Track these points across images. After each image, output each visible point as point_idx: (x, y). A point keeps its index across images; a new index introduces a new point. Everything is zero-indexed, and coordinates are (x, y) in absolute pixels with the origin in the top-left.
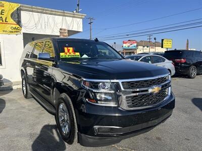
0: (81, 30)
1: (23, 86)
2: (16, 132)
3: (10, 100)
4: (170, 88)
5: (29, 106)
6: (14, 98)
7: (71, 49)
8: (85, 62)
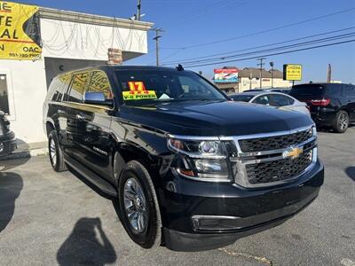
0: (145, 51)
1: (50, 151)
2: (50, 229)
3: (30, 176)
4: (315, 149)
5: (64, 184)
6: (37, 171)
7: (140, 84)
8: (165, 106)
